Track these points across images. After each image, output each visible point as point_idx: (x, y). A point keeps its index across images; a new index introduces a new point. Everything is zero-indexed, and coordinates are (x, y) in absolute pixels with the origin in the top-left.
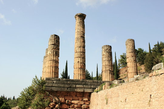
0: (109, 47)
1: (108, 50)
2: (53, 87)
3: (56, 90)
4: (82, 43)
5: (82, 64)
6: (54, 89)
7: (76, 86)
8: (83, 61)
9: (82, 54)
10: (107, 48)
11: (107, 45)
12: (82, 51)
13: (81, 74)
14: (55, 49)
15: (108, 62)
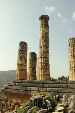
0: (74, 40)
1: (72, 44)
2: (13, 89)
3: (13, 93)
4: (43, 43)
5: (42, 65)
6: (12, 91)
7: (31, 88)
8: (43, 60)
9: (43, 54)
10: (72, 41)
11: (71, 38)
12: (43, 51)
13: (41, 75)
14: (21, 54)
15: (73, 57)
